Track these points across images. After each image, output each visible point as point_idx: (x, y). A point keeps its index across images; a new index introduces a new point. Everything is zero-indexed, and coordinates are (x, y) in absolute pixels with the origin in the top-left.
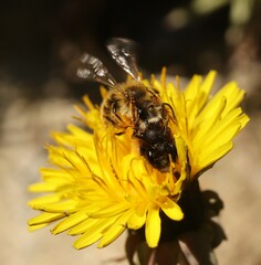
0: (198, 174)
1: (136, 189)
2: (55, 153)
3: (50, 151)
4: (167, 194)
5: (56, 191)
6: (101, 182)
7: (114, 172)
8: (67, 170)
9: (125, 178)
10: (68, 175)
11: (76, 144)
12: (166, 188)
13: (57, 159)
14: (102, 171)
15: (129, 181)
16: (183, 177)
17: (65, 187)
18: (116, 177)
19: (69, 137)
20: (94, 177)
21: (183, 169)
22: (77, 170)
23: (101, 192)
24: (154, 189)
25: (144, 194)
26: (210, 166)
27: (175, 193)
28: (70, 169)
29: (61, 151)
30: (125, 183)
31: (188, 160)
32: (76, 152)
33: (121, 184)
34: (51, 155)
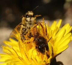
0: (56, 56)
1: (34, 62)
2: (5, 48)
3: (3, 48)
4: (45, 63)
5: (5, 62)
6: (22, 59)
7: (26, 55)
8: (9, 54)
9: (30, 57)
10: (9, 56)
11: (13, 46)
12: (45, 61)
13: (5, 51)
14: (22, 55)
15: (32, 59)
16: (51, 57)
17: (8, 60)
18: (27, 57)
19: (9, 43)
20: (19, 57)
21: (51, 54)
22: (13, 54)
23: (21, 62)
24: (41, 62)
25: (37, 63)
26: (60, 53)
27: (48, 63)
28: (11, 54)
29: (7, 48)
30: (30, 59)
31: (53, 51)
32: (13, 49)
33: (28, 60)
34: (3, 49)
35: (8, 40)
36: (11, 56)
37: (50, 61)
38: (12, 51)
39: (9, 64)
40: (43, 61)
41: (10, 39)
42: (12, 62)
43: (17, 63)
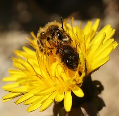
0: (91, 73)
1: (59, 81)
2: (16, 62)
3: (14, 61)
4: (75, 83)
5: (17, 81)
6: (41, 77)
7: (48, 72)
8: (23, 70)
9: (53, 75)
10: (23, 73)
11: (28, 57)
12: (75, 80)
13: (17, 65)
14: (41, 71)
15: (56, 77)
16: (84, 74)
17: (22, 79)
18: (49, 74)
19: (23, 53)
20: (37, 75)
21: (84, 70)
22: (28, 71)
23: (40, 82)
24: (69, 81)
25: (63, 83)
26: (97, 69)
27: (80, 82)
28: (25, 70)
29: (20, 61)
30: (53, 78)
31: (86, 66)
32: (28, 62)
33: (51, 78)
34: (14, 63)
35: (21, 49)
36: (25, 73)
37: (82, 80)
38: (27, 65)
39: (22, 84)
40: (72, 80)
41: (24, 48)
42: (27, 82)
43: (34, 83)
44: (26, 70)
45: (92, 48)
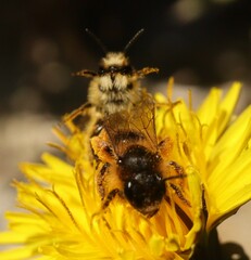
1: (134, 243)
2: (27, 193)
3: (20, 190)
4: (175, 249)
5: (27, 243)
7: (104, 219)
8: (41, 215)
9: (119, 227)
10: (42, 222)
11: (54, 181)
12: (173, 241)
13: (27, 200)
15: (125, 233)
16: (197, 226)
17: (39, 237)
18: (108, 226)
19: (42, 171)
24: (158, 243)
26: (234, 212)
27: (187, 247)
28: (45, 213)
29: (34, 189)
31: (204, 204)
32: (54, 193)
33: (113, 235)
34: (20, 196)
36: (47, 221)
37: (192, 240)
38: (52, 201)
39: (40, 250)
40: (167, 240)
43: (71, 247)
44: (50, 213)
45: (221, 157)
